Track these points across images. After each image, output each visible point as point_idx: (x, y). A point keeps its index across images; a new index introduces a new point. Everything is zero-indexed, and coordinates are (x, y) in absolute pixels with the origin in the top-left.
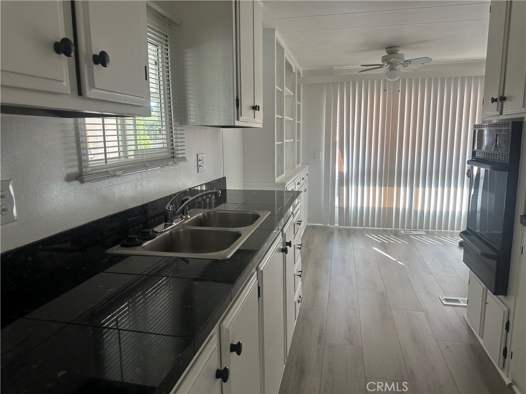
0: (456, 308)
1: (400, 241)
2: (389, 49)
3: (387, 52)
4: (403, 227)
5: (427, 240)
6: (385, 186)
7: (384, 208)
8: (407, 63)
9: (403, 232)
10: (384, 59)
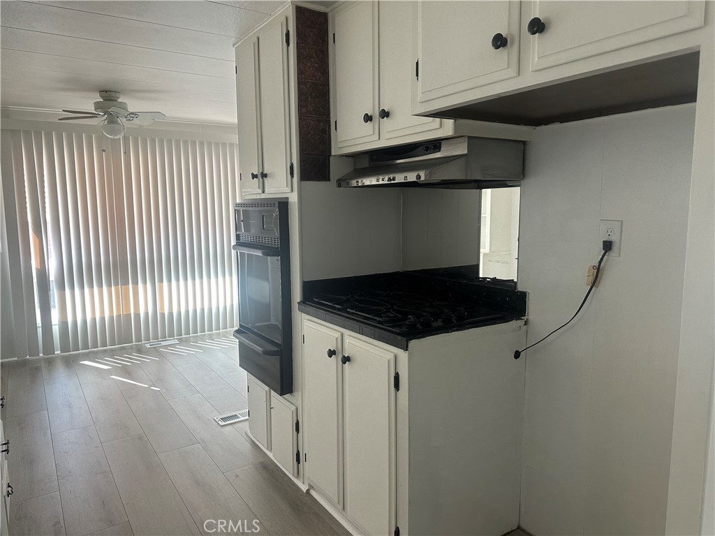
0: (235, 426)
1: (147, 359)
2: (104, 94)
3: (102, 97)
4: (148, 339)
5: (183, 350)
6: (116, 284)
7: (119, 316)
8: (132, 115)
9: (148, 346)
10: (98, 106)
